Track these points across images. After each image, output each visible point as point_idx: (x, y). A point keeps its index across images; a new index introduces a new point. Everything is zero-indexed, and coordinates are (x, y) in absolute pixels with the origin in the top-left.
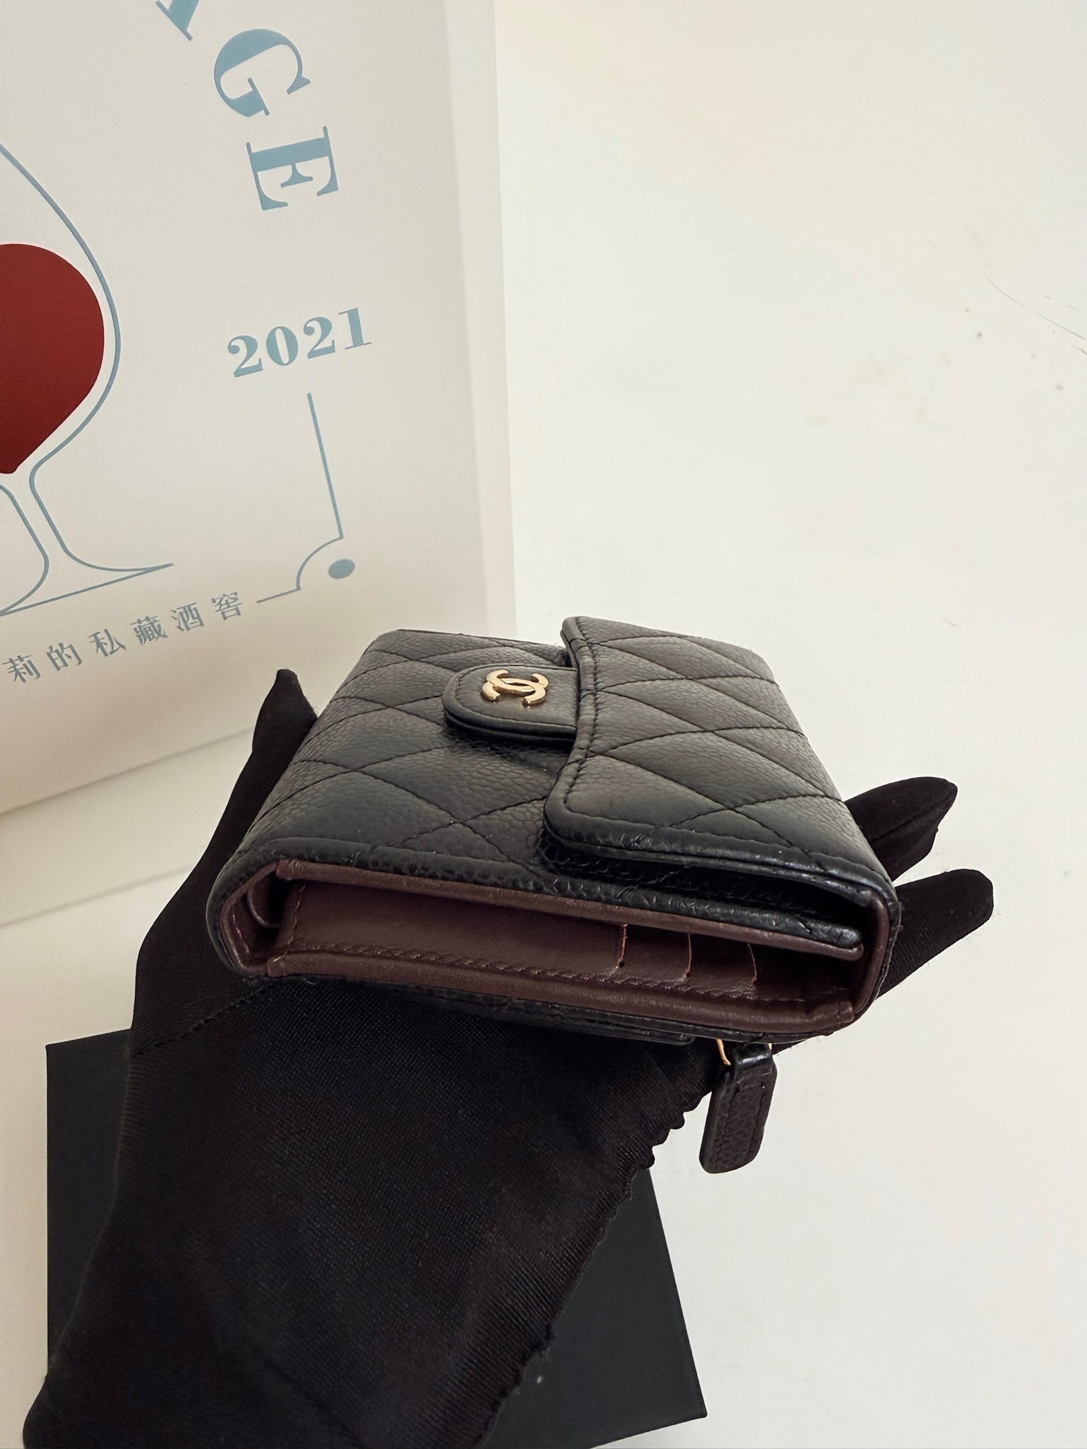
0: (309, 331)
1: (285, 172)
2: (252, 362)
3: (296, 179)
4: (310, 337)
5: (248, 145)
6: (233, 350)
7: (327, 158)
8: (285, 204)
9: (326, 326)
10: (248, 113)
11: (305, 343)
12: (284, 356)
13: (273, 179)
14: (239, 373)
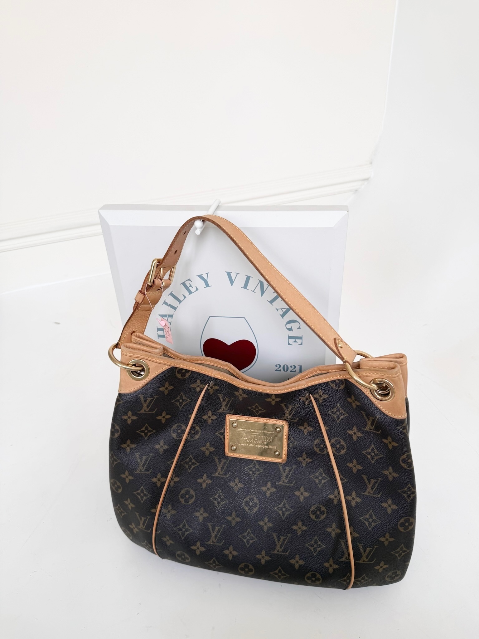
0: (291, 367)
1: (294, 340)
2: (279, 369)
3: (295, 342)
4: (291, 368)
5: (288, 335)
6: (276, 366)
7: (301, 340)
8: (292, 345)
9: (295, 367)
10: (290, 330)
11: (290, 369)
12: (286, 370)
13: (291, 341)
14: (276, 370)
